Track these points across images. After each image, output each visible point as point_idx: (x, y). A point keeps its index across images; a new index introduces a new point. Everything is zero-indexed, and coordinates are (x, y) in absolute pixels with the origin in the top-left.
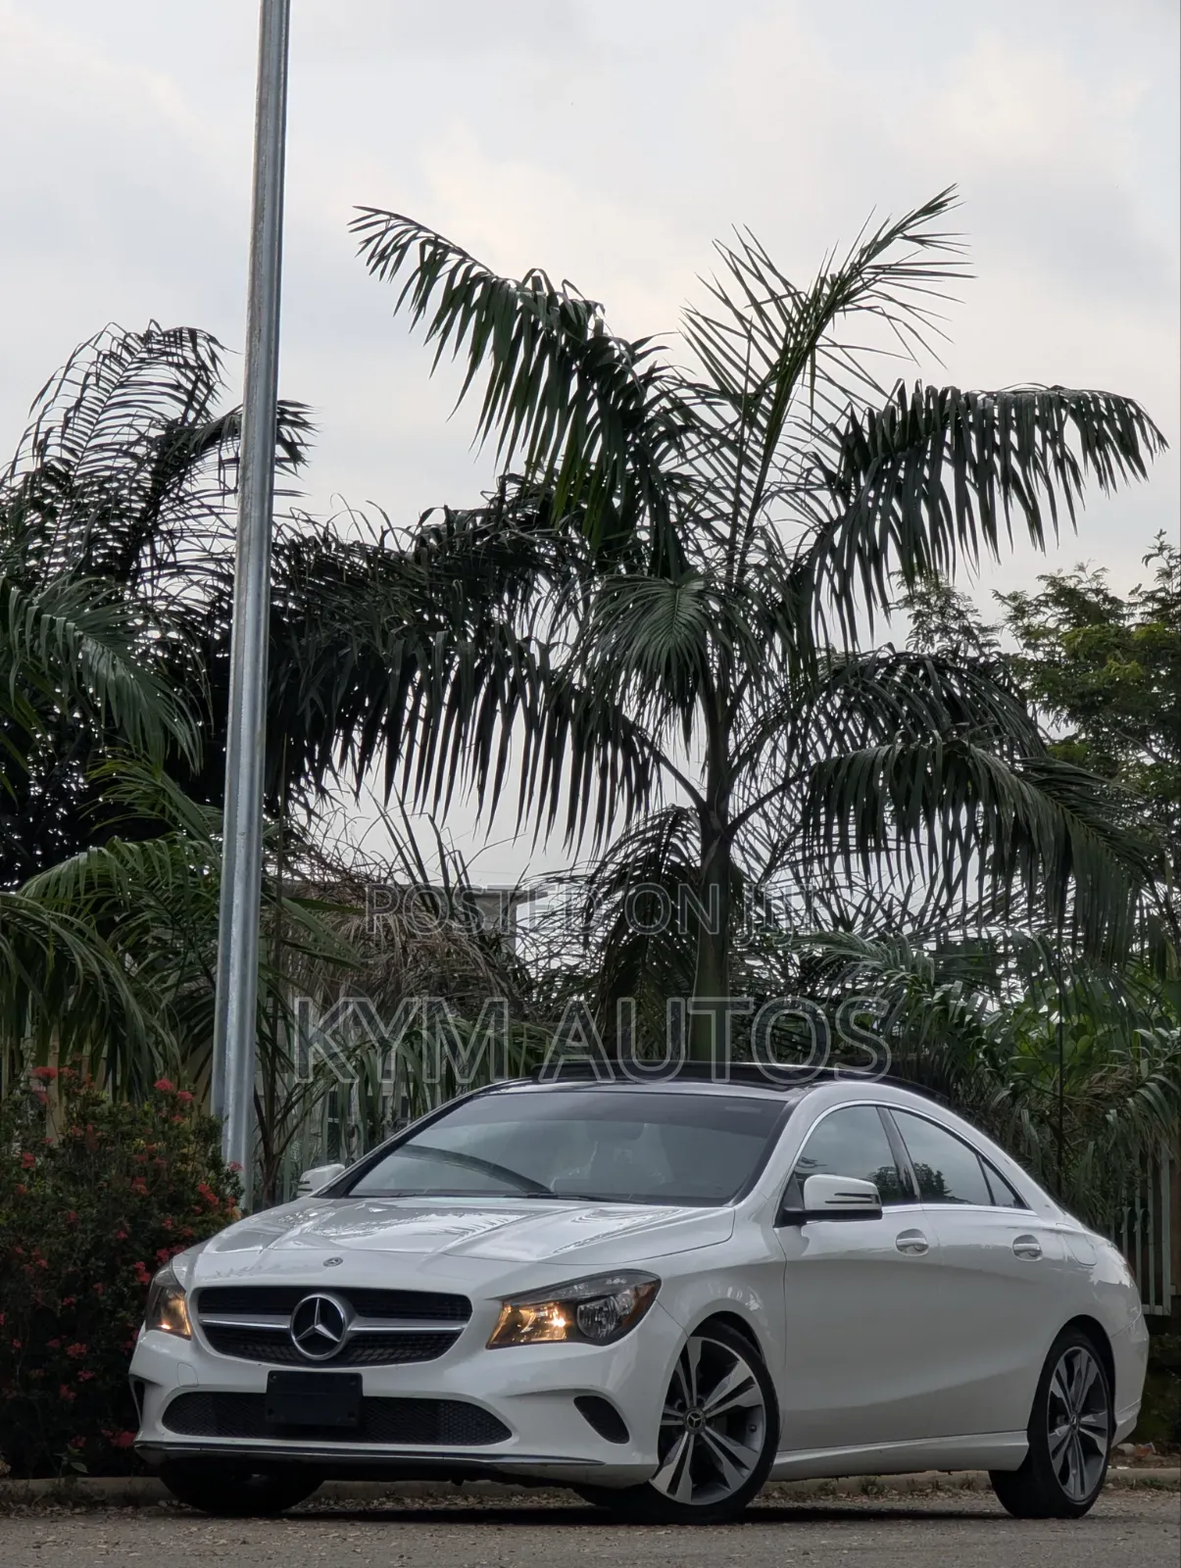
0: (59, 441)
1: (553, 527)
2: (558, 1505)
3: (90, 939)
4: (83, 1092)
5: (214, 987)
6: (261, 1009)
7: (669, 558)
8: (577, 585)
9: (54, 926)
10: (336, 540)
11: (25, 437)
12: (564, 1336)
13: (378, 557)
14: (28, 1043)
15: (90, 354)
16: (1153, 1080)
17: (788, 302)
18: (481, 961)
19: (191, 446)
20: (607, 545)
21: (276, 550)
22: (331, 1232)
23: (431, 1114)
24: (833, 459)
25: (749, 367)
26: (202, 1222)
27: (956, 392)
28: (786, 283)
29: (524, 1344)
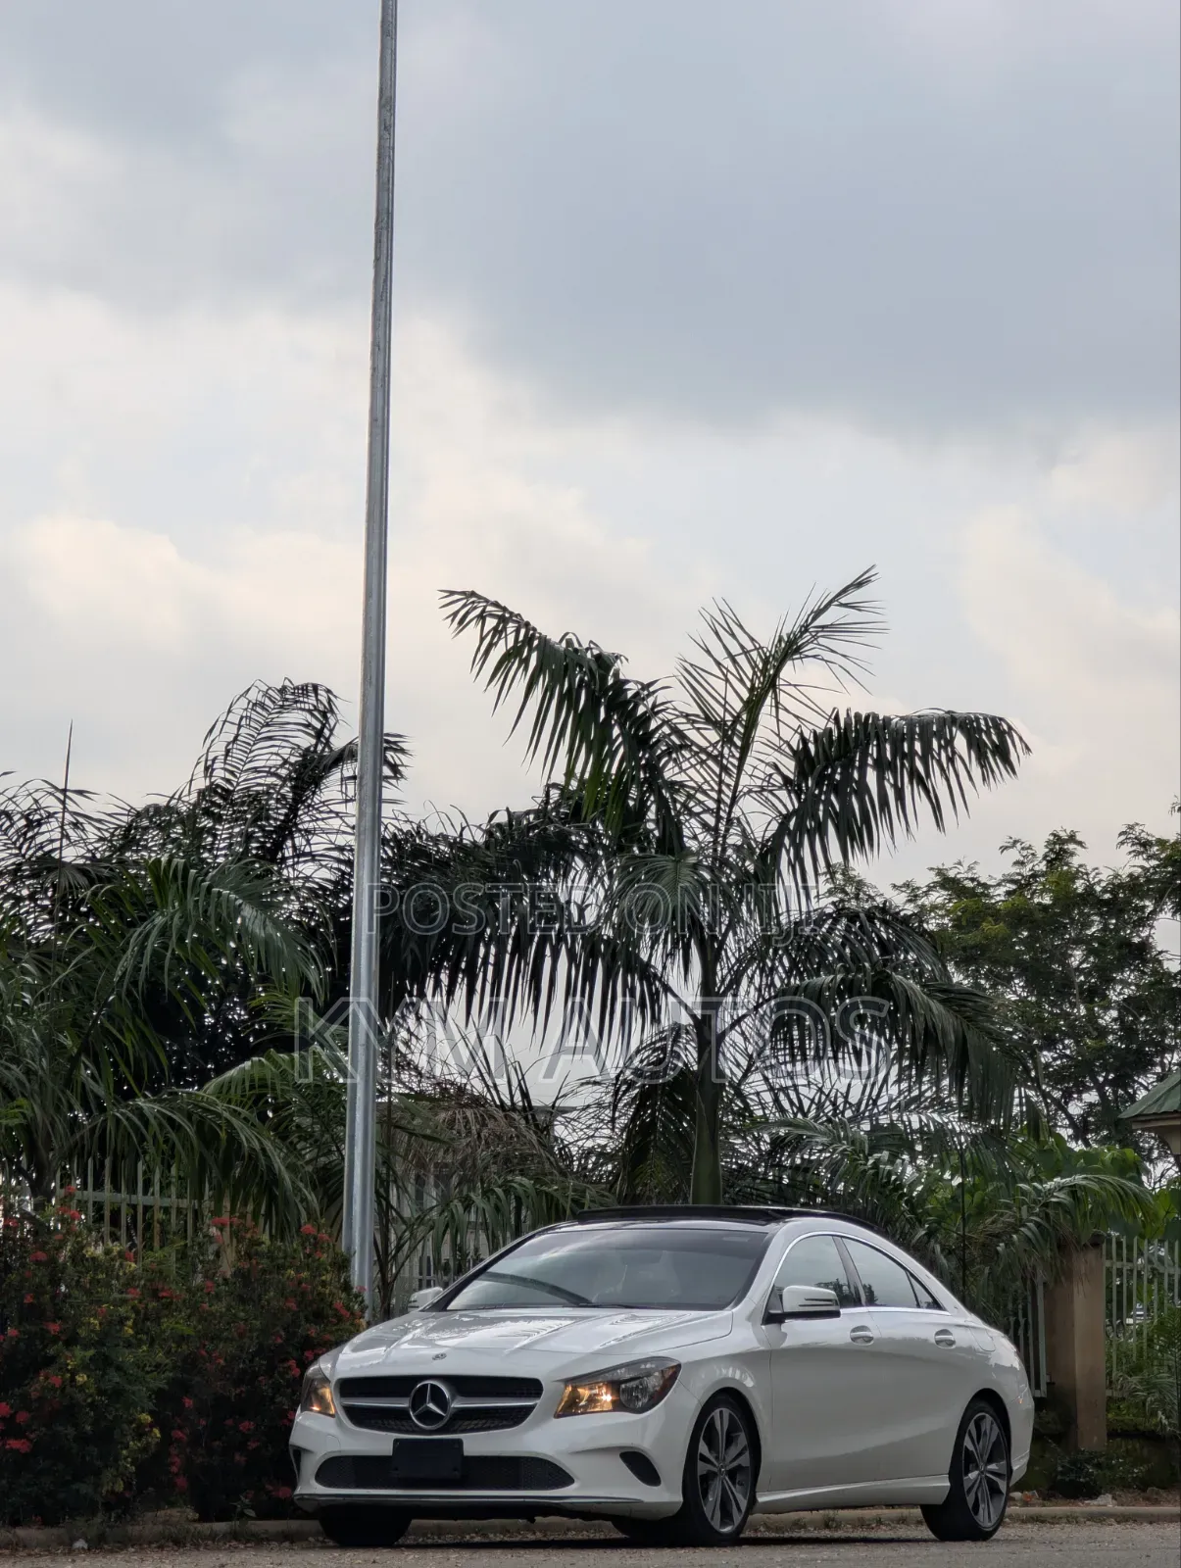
0: (222, 765)
1: (584, 821)
2: (602, 1537)
3: (252, 1125)
4: (248, 1236)
5: (343, 1159)
6: (378, 1174)
7: (671, 841)
8: (603, 863)
9: (226, 1114)
10: (426, 832)
11: (198, 763)
12: (611, 1407)
13: (457, 845)
14: (208, 1204)
15: (243, 703)
16: (1031, 1221)
17: (754, 654)
18: (535, 1142)
19: (321, 768)
20: (625, 833)
21: (384, 842)
22: (434, 1335)
23: (503, 1250)
24: (789, 766)
25: (726, 702)
26: (337, 1330)
27: (876, 717)
28: (752, 640)
29: (582, 1413)
